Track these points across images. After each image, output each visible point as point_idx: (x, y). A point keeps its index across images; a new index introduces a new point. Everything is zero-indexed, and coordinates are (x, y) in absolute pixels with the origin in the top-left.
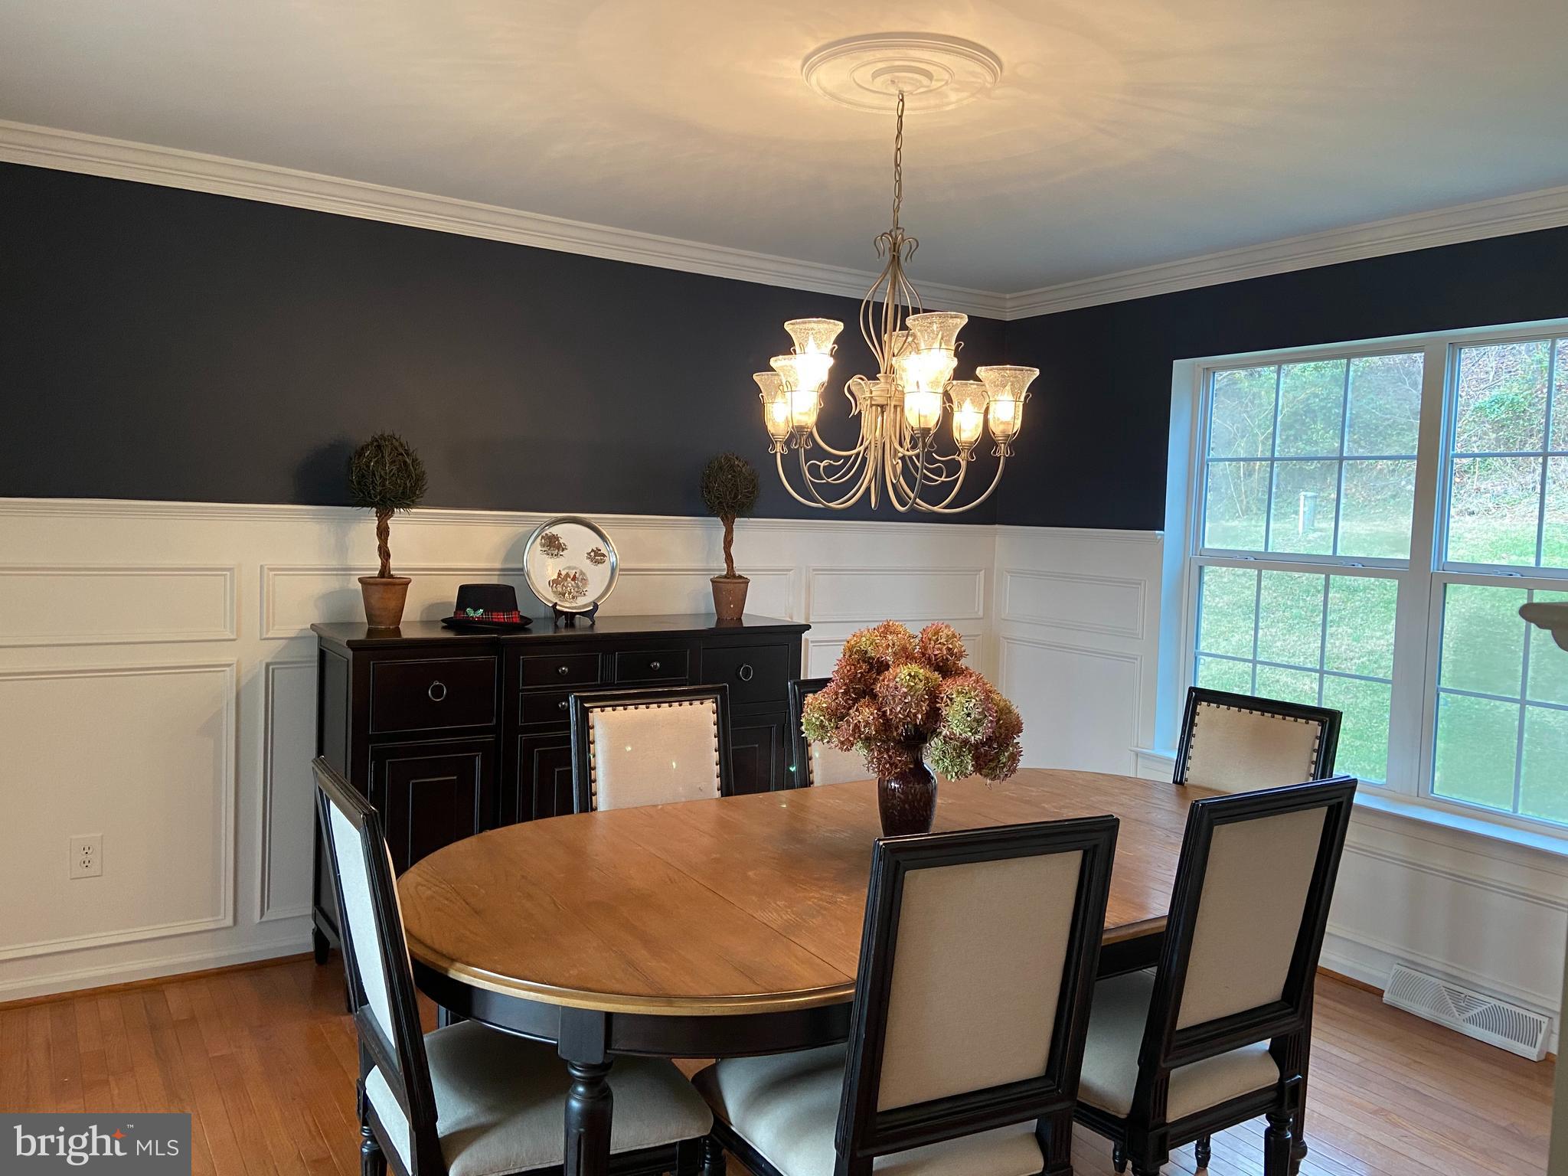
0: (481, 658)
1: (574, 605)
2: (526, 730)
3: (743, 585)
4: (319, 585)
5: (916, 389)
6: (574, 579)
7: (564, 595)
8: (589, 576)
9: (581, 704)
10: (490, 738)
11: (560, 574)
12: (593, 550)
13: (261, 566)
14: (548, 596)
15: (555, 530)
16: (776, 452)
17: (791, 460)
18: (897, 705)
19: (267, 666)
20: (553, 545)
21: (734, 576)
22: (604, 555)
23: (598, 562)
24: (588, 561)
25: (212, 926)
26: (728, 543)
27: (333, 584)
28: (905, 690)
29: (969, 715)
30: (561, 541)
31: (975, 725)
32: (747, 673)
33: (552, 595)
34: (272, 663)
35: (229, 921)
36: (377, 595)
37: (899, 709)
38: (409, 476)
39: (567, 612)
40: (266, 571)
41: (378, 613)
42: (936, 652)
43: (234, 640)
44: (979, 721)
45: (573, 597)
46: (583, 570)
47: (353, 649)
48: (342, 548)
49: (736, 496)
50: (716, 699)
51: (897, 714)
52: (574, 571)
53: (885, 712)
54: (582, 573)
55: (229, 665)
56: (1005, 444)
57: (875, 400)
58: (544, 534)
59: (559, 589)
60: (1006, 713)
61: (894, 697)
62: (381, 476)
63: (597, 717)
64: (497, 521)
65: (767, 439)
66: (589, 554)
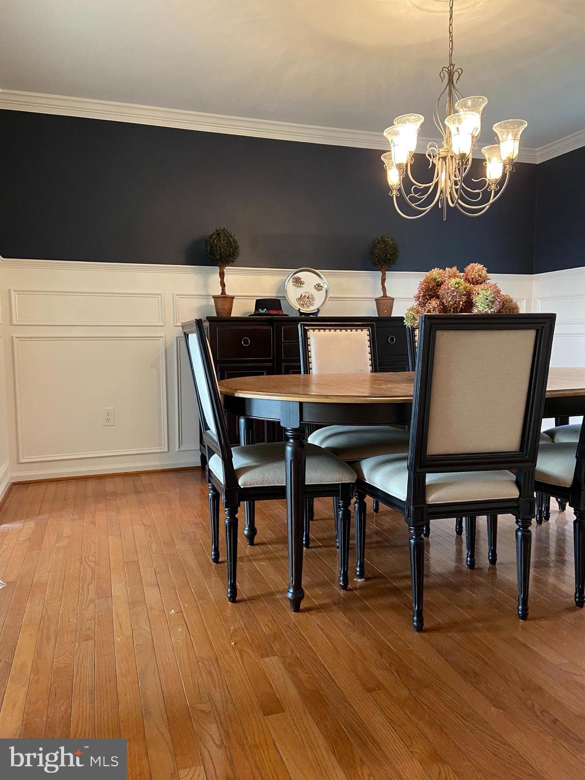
0: (265, 328)
1: (308, 310)
2: (285, 361)
3: (391, 300)
4: (197, 303)
5: (457, 133)
6: (308, 298)
7: (303, 305)
8: (315, 296)
9: (304, 327)
10: (270, 364)
11: (301, 296)
12: (317, 284)
13: (173, 294)
14: (297, 306)
15: (298, 275)
16: (393, 195)
17: (400, 199)
18: (449, 297)
19: (177, 338)
20: (298, 282)
21: (386, 297)
22: (322, 287)
23: (319, 290)
24: (315, 289)
25: (159, 451)
26: (383, 281)
27: (203, 302)
28: (453, 289)
29: (487, 299)
30: (302, 280)
31: (490, 304)
32: (392, 340)
33: (298, 305)
34: (180, 337)
35: (166, 450)
36: (220, 302)
37: (450, 299)
38: (232, 247)
39: (305, 313)
40: (175, 296)
41: (221, 311)
42: (472, 276)
43: (163, 326)
44: (493, 302)
45: (308, 306)
46: (313, 294)
47: (209, 321)
48: (206, 286)
49: (386, 256)
50: (369, 329)
51: (449, 302)
52: (308, 294)
53: (443, 303)
54: (312, 295)
55: (161, 337)
56: (509, 164)
57: (441, 155)
58: (294, 277)
59: (301, 303)
60: (509, 302)
61: (447, 293)
62: (219, 246)
63: (311, 333)
64: (272, 274)
65: (388, 189)
66: (315, 286)
